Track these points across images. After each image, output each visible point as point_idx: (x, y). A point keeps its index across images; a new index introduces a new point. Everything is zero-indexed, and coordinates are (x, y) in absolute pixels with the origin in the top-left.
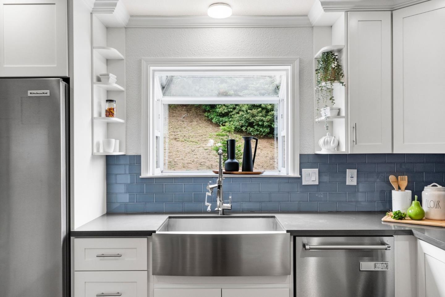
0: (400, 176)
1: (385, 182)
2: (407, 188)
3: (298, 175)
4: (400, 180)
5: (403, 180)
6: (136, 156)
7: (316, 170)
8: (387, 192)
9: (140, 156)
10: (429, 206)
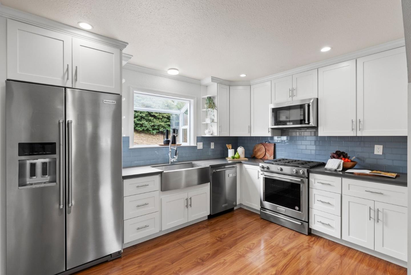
0: (229, 144)
2: (232, 149)
3: (196, 145)
5: (230, 146)
6: (127, 137)
7: (202, 143)
9: (129, 137)
10: (240, 154)
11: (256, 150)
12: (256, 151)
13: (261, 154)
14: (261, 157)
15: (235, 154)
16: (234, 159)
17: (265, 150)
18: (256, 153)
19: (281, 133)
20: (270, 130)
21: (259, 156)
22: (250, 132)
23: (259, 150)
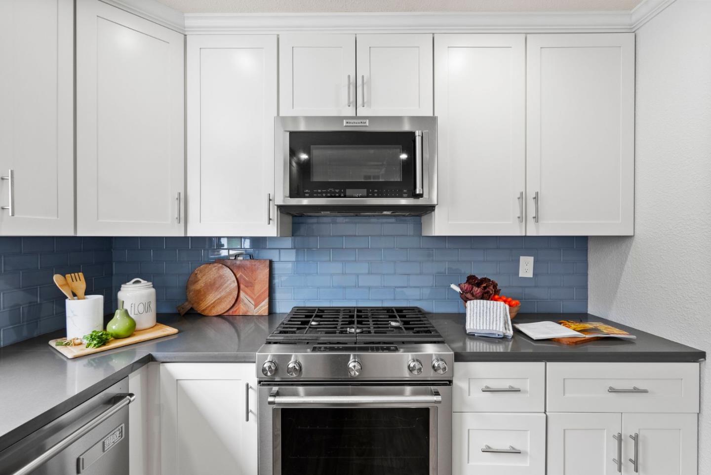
0: (69, 275)
1: (20, 288)
2: (88, 292)
4: (71, 281)
5: (77, 281)
8: (23, 306)
10: (136, 313)
11: (200, 285)
12: (199, 291)
13: (220, 301)
14: (221, 309)
15: (108, 316)
16: (104, 344)
17: (236, 284)
18: (200, 295)
19: (291, 226)
20: (274, 213)
21: (214, 305)
22: (184, 218)
23: (212, 286)
